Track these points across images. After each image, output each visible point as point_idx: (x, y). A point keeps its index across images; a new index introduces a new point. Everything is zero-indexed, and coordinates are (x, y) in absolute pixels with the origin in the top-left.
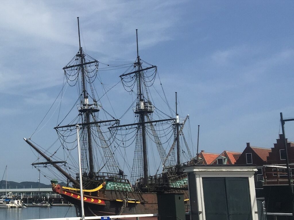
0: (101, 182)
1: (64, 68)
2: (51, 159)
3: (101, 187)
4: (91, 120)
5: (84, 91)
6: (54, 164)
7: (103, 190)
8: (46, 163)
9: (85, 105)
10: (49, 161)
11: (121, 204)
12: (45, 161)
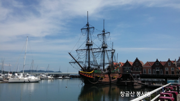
0: (93, 70)
1: (81, 29)
2: (77, 61)
3: (92, 72)
4: (90, 48)
5: (88, 38)
6: (78, 62)
7: (93, 73)
8: (75, 62)
9: (88, 43)
10: (76, 62)
11: (99, 77)
12: (75, 61)
